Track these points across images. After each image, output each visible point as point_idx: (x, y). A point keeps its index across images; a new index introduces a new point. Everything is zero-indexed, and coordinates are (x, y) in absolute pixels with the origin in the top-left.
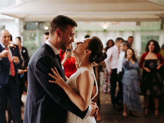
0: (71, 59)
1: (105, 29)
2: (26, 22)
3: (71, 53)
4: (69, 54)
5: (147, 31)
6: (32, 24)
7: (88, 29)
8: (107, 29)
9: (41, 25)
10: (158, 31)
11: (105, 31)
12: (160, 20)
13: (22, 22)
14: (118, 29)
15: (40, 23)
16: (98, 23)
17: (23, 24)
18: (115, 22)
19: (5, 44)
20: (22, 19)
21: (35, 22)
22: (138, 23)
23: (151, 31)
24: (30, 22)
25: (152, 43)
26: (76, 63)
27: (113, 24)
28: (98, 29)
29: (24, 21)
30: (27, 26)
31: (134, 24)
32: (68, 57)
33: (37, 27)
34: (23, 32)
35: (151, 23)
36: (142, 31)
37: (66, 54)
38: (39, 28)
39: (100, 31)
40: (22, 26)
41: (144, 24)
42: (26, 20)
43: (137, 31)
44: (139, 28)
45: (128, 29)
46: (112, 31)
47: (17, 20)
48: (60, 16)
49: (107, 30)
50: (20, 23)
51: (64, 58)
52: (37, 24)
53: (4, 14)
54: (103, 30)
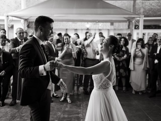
0: (69, 50)
2: (29, 22)
3: (69, 45)
4: (68, 46)
5: (118, 30)
7: (75, 28)
8: (89, 27)
10: (126, 29)
12: (128, 22)
13: (26, 22)
14: (97, 28)
16: (83, 23)
19: (21, 38)
20: (26, 20)
22: (112, 24)
23: (121, 29)
25: (123, 40)
26: (73, 53)
28: (83, 28)
29: (27, 21)
30: (30, 25)
31: (109, 24)
32: (67, 49)
34: (27, 30)
35: (121, 24)
36: (115, 29)
37: (66, 46)
40: (26, 25)
41: (116, 24)
43: (111, 29)
44: (112, 27)
45: (105, 28)
46: (93, 29)
47: (22, 21)
48: (40, 16)
49: (89, 28)
50: (24, 23)
51: (64, 49)
53: (12, 16)
54: (87, 28)
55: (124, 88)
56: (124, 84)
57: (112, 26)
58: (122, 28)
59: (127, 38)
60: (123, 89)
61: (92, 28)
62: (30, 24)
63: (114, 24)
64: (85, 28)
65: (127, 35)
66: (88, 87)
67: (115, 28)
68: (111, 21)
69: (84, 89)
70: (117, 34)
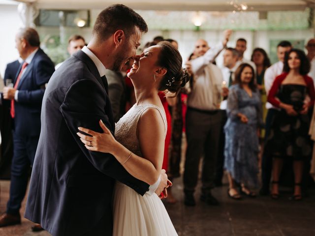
1: (198, 27)
2: (40, 10)
5: (281, 31)
6: (52, 14)
7: (165, 27)
8: (202, 25)
9: (70, 16)
10: (303, 30)
11: (198, 30)
12: (308, 10)
13: (31, 10)
15: (67, 12)
16: (184, 14)
17: (34, 15)
18: (217, 13)
20: (31, 4)
21: (58, 11)
22: (263, 15)
23: (289, 30)
24: (48, 11)
27: (214, 16)
28: (184, 27)
29: (35, 9)
30: (42, 19)
31: (255, 15)
33: (61, 21)
35: (288, 15)
36: (271, 30)
38: (65, 22)
39: (188, 30)
40: (32, 19)
41: (275, 16)
42: (38, 8)
43: (261, 31)
44: (264, 24)
46: (211, 31)
47: (21, 7)
49: (202, 28)
50: (27, 13)
52: (61, 14)
54: (195, 28)
55: (297, 191)
56: (298, 180)
57: (264, 22)
58: (290, 25)
59: (306, 52)
60: (293, 192)
61: (208, 27)
62: (43, 14)
63: (270, 15)
64: (191, 27)
65: (306, 43)
66: (195, 184)
67: (274, 26)
68: (261, 6)
69: (185, 191)
70: (277, 43)
